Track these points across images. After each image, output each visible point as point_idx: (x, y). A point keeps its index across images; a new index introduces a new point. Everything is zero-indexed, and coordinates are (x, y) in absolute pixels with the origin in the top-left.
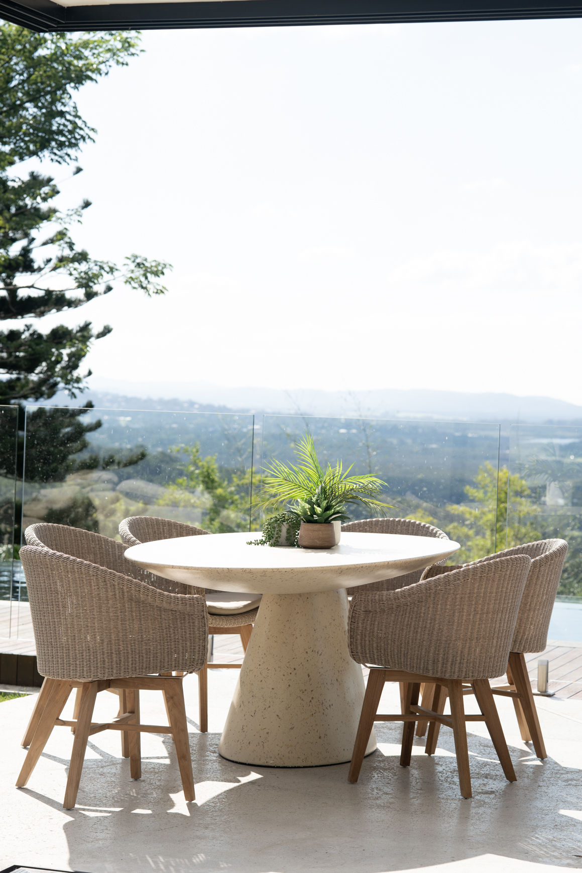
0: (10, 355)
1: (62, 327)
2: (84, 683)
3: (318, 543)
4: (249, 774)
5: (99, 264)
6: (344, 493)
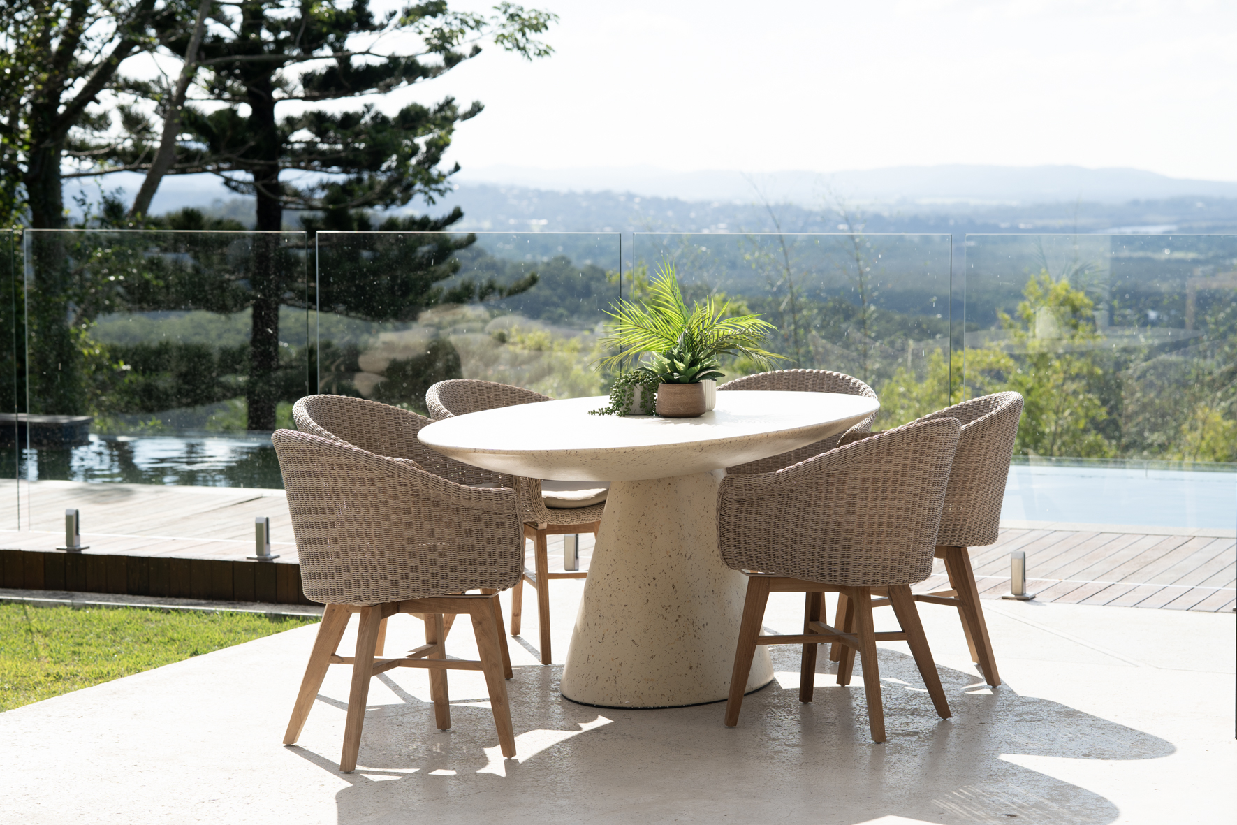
0: (346, 145)
1: (415, 106)
2: (363, 607)
3: (682, 410)
4: (596, 718)
5: (459, 16)
6: (717, 341)
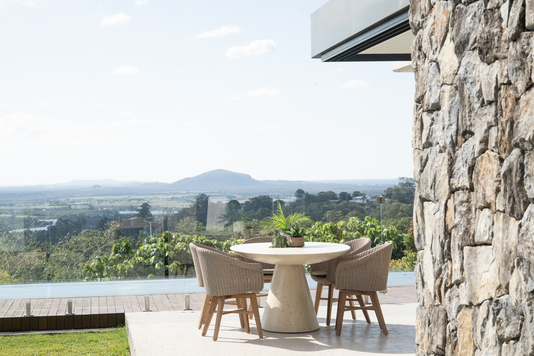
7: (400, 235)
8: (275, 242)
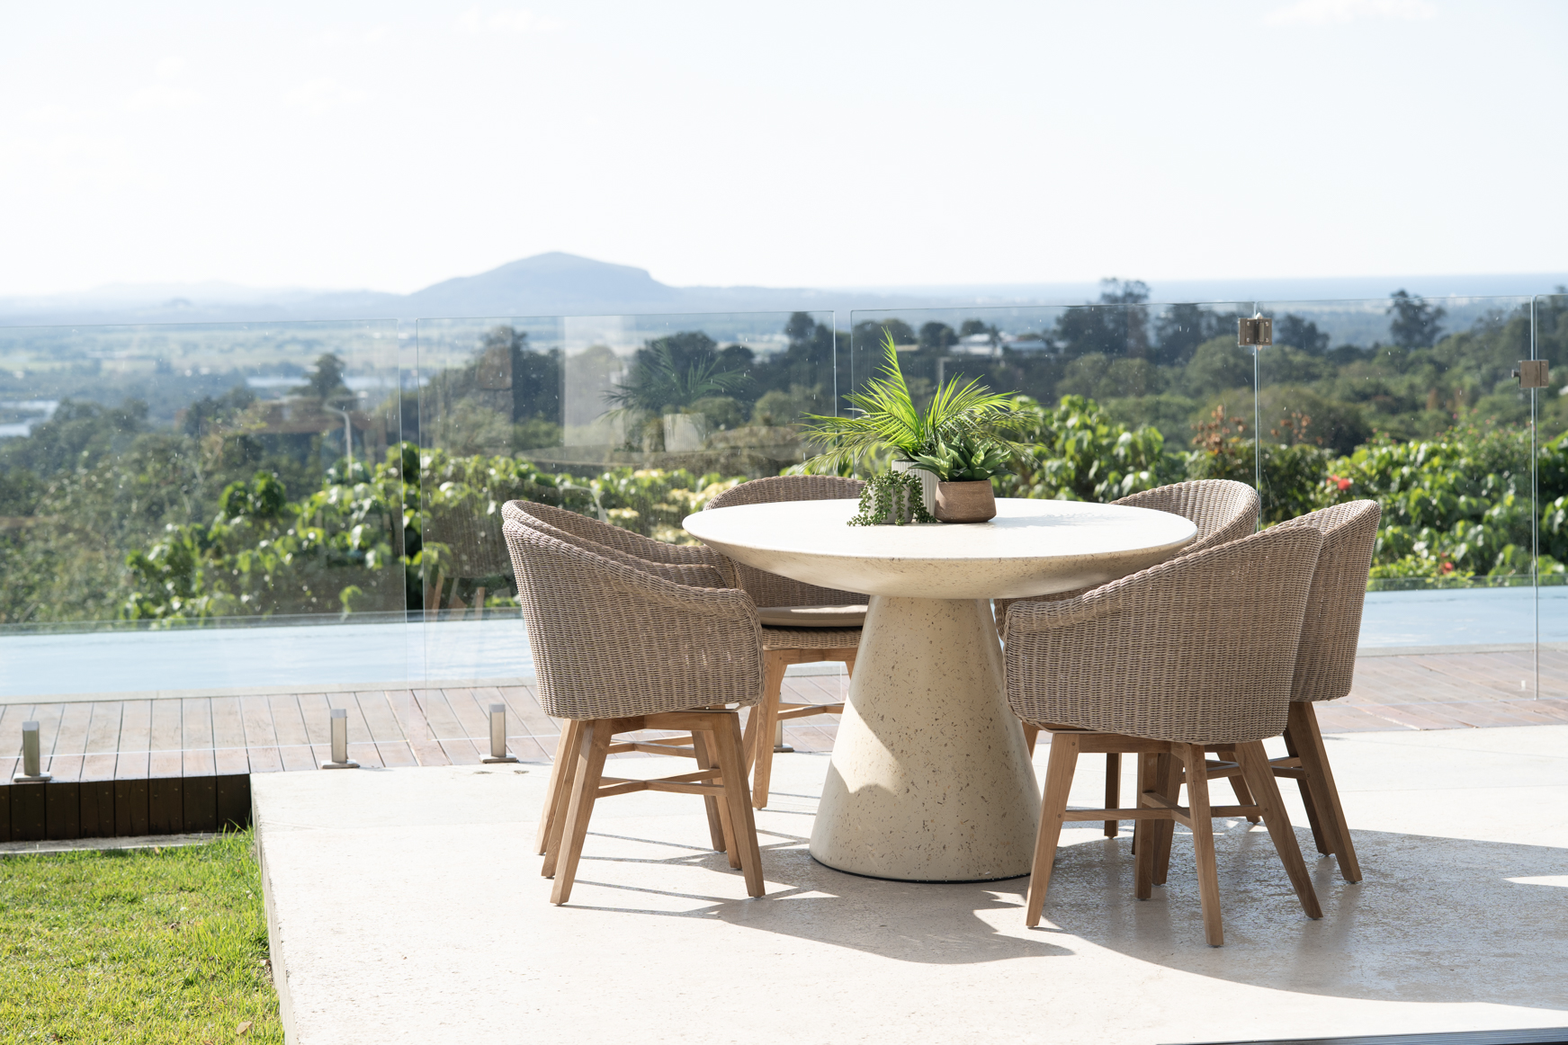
7: (1171, 455)
8: (873, 503)
